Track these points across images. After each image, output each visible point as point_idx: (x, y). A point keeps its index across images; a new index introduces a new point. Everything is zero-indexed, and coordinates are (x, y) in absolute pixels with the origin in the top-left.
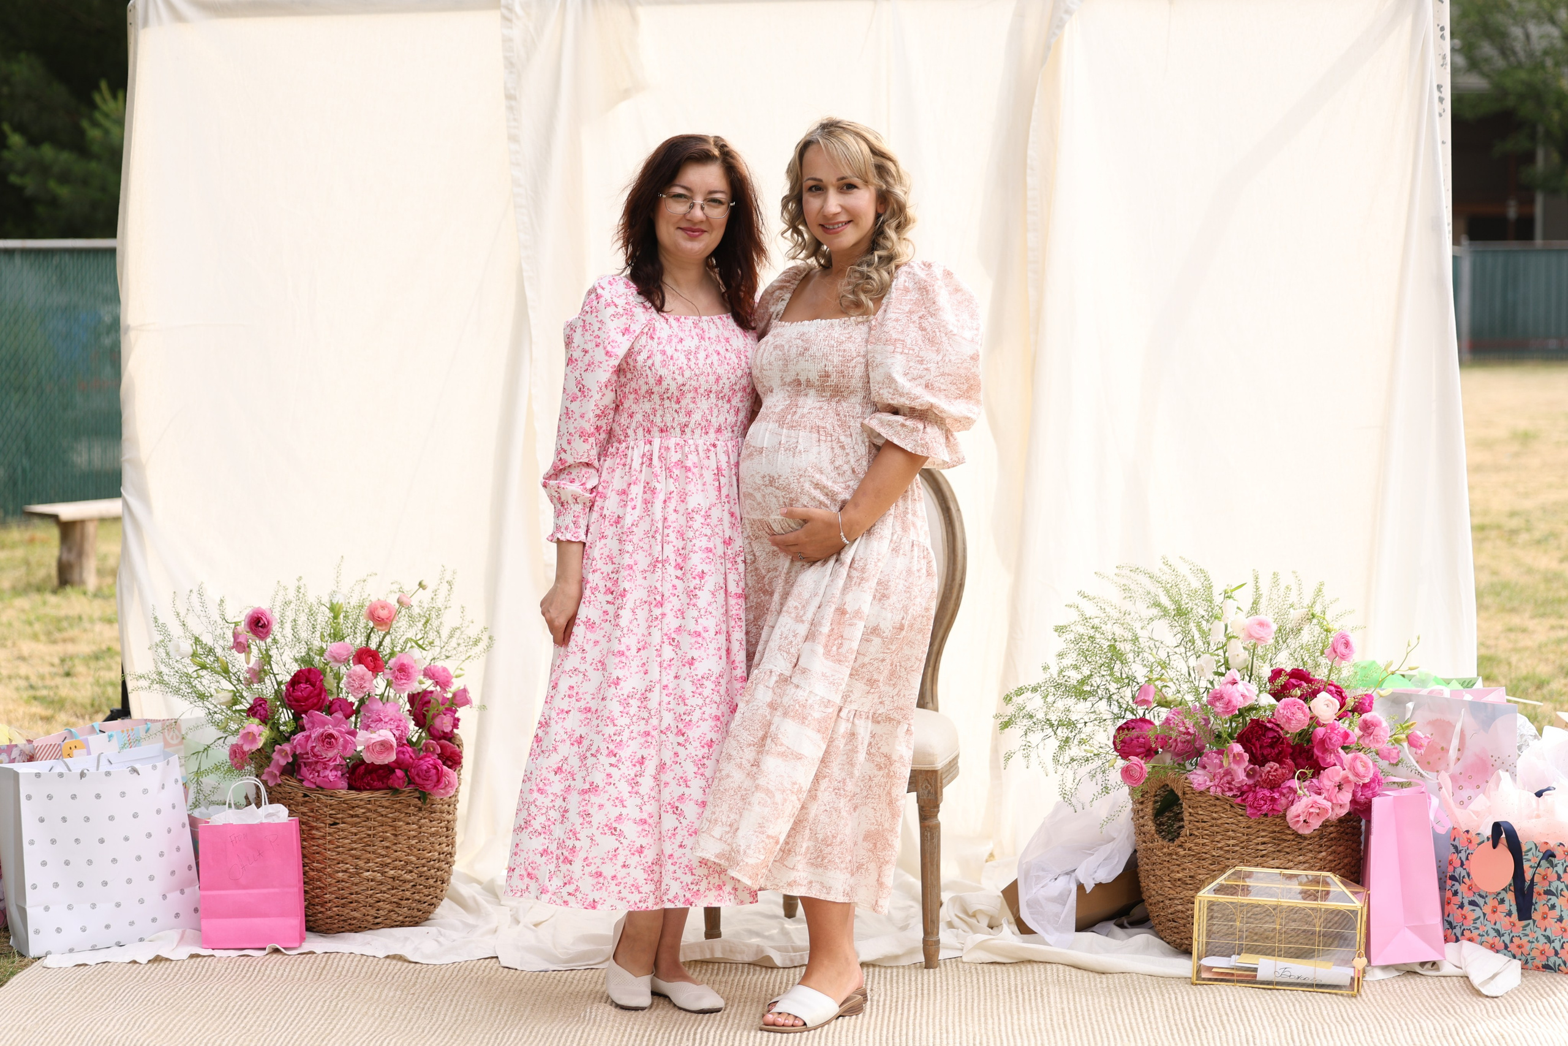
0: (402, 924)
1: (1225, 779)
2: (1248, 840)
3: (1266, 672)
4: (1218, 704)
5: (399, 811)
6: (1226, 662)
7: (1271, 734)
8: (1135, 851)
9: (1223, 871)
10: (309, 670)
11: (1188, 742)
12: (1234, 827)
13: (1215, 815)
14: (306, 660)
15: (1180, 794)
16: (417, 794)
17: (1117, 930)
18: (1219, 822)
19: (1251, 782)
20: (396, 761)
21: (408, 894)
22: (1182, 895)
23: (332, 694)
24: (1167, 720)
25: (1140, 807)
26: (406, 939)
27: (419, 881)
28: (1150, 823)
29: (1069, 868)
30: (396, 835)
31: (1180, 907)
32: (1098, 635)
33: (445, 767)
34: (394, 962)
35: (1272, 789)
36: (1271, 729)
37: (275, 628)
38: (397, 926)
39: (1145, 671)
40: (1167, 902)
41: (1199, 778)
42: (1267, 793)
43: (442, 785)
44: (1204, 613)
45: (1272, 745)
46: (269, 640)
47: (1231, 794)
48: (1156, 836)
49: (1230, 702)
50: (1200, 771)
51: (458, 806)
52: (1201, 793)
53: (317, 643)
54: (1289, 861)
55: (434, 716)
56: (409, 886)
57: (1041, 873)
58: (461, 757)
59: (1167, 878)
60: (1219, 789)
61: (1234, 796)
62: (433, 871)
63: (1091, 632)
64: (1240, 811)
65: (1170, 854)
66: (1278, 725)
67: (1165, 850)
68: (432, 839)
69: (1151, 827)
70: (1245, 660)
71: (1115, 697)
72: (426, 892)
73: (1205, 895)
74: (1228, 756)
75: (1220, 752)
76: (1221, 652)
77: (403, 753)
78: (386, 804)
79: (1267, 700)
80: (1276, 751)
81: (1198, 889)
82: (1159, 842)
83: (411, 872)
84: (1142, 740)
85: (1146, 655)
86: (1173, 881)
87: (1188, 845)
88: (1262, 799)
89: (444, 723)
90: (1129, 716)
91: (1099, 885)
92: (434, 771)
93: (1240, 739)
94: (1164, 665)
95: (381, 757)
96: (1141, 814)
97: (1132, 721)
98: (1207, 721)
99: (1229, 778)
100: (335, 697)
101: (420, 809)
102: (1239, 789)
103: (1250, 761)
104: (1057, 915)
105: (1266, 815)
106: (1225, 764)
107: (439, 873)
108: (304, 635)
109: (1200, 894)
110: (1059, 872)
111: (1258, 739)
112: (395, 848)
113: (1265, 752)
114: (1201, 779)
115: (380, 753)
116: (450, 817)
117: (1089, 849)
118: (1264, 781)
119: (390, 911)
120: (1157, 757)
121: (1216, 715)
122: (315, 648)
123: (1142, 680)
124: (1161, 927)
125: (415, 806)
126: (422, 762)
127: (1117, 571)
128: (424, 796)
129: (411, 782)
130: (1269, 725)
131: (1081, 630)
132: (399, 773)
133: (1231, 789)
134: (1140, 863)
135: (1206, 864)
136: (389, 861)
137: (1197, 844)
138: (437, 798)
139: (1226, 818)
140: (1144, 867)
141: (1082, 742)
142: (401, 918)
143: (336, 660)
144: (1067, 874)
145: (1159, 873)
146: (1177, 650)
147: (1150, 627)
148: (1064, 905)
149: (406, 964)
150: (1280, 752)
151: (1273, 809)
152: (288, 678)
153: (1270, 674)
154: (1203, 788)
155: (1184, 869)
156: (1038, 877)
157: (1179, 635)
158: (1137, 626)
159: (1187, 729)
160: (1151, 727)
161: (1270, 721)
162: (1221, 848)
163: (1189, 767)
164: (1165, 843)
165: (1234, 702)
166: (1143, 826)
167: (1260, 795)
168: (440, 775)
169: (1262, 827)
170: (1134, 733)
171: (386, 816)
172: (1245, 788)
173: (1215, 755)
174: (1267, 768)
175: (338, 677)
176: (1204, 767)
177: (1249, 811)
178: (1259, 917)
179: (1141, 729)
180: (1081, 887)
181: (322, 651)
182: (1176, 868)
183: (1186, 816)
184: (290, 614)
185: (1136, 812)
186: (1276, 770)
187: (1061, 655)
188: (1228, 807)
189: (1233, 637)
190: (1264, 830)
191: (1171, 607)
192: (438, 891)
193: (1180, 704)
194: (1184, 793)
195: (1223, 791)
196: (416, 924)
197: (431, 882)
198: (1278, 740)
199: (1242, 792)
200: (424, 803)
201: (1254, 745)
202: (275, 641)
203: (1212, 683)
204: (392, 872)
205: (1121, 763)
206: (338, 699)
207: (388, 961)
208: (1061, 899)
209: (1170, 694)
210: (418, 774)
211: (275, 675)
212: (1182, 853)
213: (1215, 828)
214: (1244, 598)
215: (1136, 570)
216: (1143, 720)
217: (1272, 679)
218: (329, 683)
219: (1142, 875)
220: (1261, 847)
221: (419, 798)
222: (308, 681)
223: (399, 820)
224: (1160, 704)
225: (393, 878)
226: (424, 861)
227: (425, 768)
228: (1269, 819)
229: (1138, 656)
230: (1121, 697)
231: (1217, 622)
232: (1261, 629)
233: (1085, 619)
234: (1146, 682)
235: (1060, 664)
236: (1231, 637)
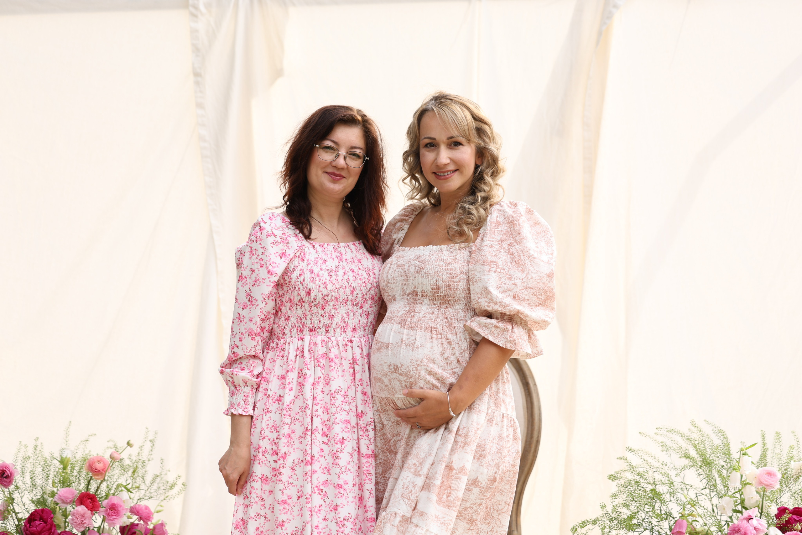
3: (773, 510)
6: (742, 502)
10: (43, 510)
14: (41, 501)
23: (60, 527)
32: (642, 480)
37: (17, 478)
39: (679, 508)
44: (723, 464)
46: (12, 487)
49: (745, 534)
53: (50, 488)
63: (637, 478)
70: (757, 501)
71: (656, 528)
76: (738, 495)
79: (776, 531)
85: (679, 495)
94: (693, 504)
100: (62, 530)
108: (39, 482)
122: (48, 492)
123: (677, 516)
127: (657, 431)
131: (629, 476)
143: (64, 502)
146: (703, 492)
147: (682, 475)
152: (27, 515)
153: (776, 512)
157: (705, 480)
158: (672, 474)
165: (749, 534)
175: (65, 515)
181: (53, 494)
184: (29, 466)
187: (614, 496)
189: (748, 484)
191: (699, 459)
193: (707, 533)
202: (17, 487)
203: (731, 518)
206: (65, 532)
209: (698, 527)
211: (16, 514)
214: (755, 454)
215: (671, 431)
217: (778, 516)
218: (58, 519)
222: (41, 518)
229: (673, 497)
230: (661, 528)
231: (734, 472)
232: (769, 478)
233: (632, 468)
234: (680, 517)
235: (613, 503)
236: (746, 484)
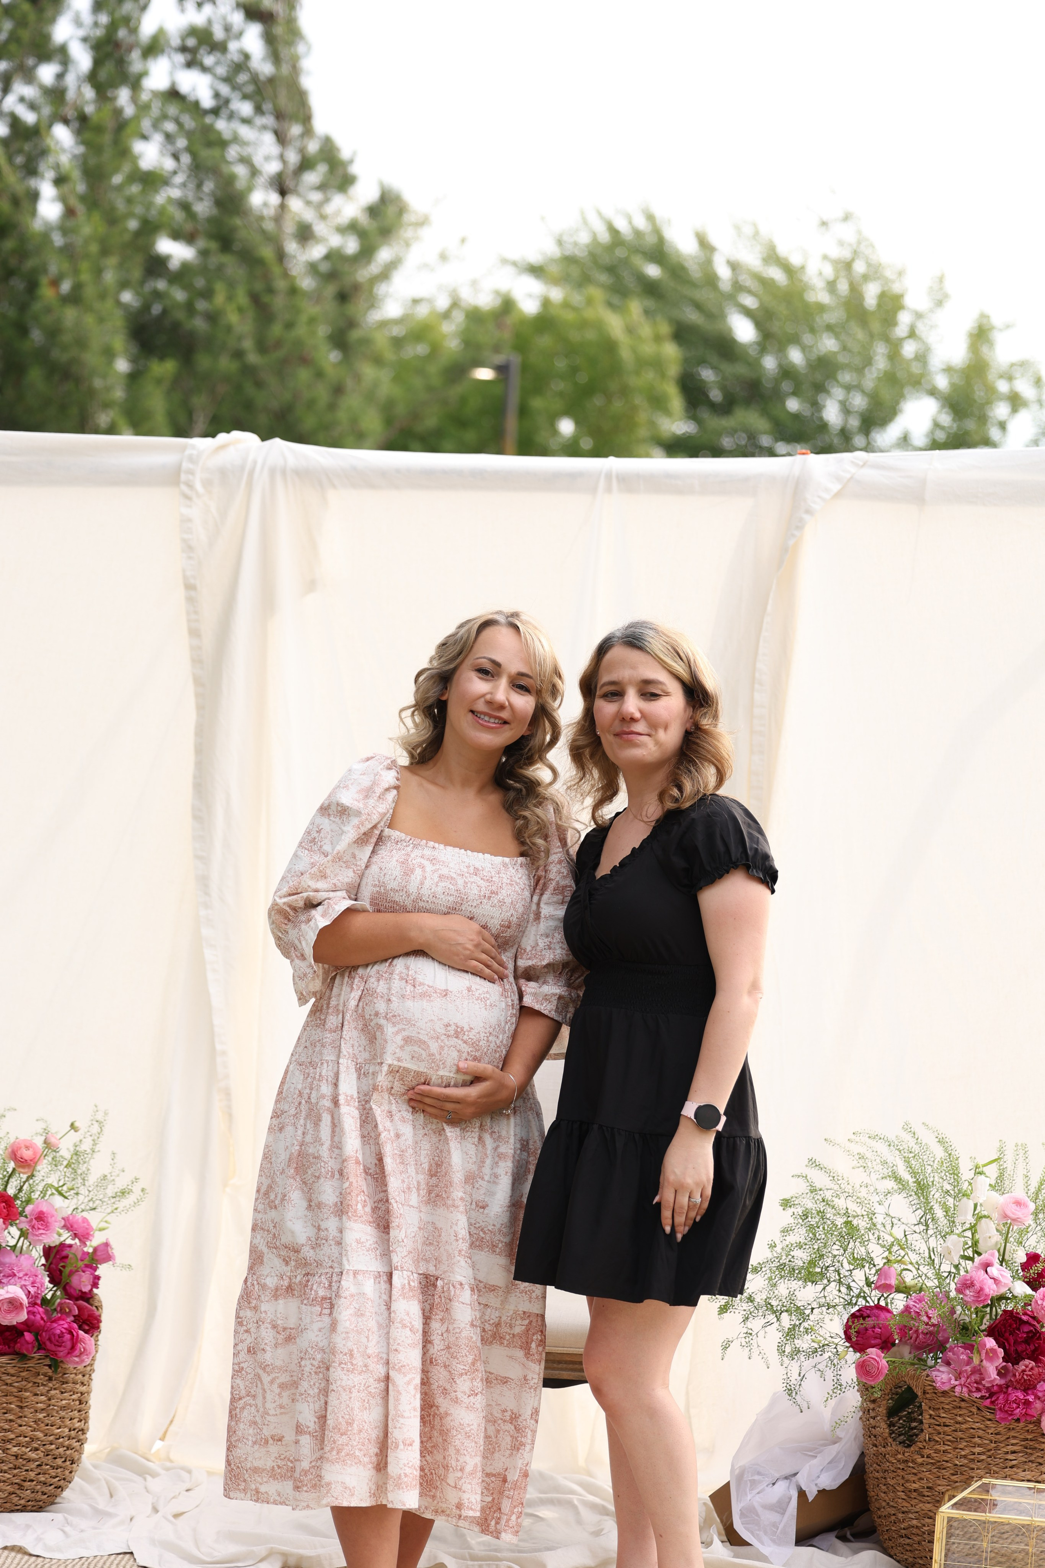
0: (23, 1509)
1: (973, 1378)
2: (996, 1448)
3: (1021, 1257)
4: (967, 1292)
5: (26, 1380)
6: (975, 1244)
7: (1026, 1329)
8: (862, 1455)
9: (967, 1483)
11: (931, 1333)
12: (981, 1433)
13: (959, 1419)
15: (919, 1394)
16: (48, 1362)
17: (839, 1544)
18: (964, 1426)
19: (1002, 1382)
20: (25, 1323)
21: (32, 1475)
22: (917, 1509)
24: (907, 1309)
25: (872, 1406)
26: (28, 1527)
27: (45, 1460)
28: (883, 1425)
29: (788, 1471)
30: (21, 1407)
31: (915, 1522)
32: (829, 1210)
33: (81, 1332)
34: (13, 1554)
35: (1026, 1391)
36: (1027, 1323)
38: (18, 1511)
39: (882, 1250)
40: (900, 1516)
41: (943, 1377)
42: (1020, 1395)
43: (77, 1352)
44: (949, 1187)
45: (1027, 1341)
47: (978, 1395)
48: (890, 1440)
49: (982, 1289)
50: (944, 1369)
51: (93, 1376)
52: (944, 1393)
54: (1042, 1473)
55: (71, 1273)
56: (33, 1465)
57: (756, 1477)
58: (99, 1321)
59: (901, 1489)
60: (965, 1389)
61: (982, 1397)
62: (61, 1450)
63: (821, 1206)
64: (989, 1416)
65: (906, 1461)
66: (1034, 1318)
67: (899, 1456)
68: (63, 1413)
69: (883, 1428)
70: (997, 1243)
72: (53, 1472)
73: (946, 1510)
74: (979, 1352)
75: (970, 1347)
76: (969, 1234)
77: (33, 1313)
78: (12, 1371)
79: (1022, 1289)
80: (1032, 1347)
81: (938, 1503)
82: (893, 1447)
83: (37, 1449)
84: (878, 1330)
86: (908, 1492)
87: (926, 1452)
88: (1014, 1402)
89: (82, 1282)
90: (862, 1302)
91: (822, 1492)
92: (68, 1336)
93: (991, 1332)
94: (902, 1245)
95: (9, 1317)
96: (872, 1414)
97: (866, 1307)
98: (953, 1311)
99: (977, 1377)
101: (50, 1379)
102: (988, 1389)
103: (1005, 1359)
104: (775, 1525)
105: (1018, 1420)
106: (976, 1361)
107: (68, 1452)
109: (941, 1509)
110: (777, 1475)
111: (1011, 1333)
112: (19, 1421)
113: (1020, 1349)
114: (945, 1377)
115: (9, 1312)
116: (84, 1389)
117: (810, 1450)
118: (1018, 1382)
119: (11, 1494)
120: (894, 1349)
121: (965, 1304)
123: (880, 1262)
124: (891, 1544)
125: (45, 1375)
126: (55, 1325)
127: (853, 1137)
128: (55, 1365)
129: (41, 1347)
130: (1025, 1318)
131: (809, 1202)
132: (28, 1336)
133: (978, 1390)
134: (869, 1469)
135: (947, 1474)
136: (12, 1436)
137: (937, 1451)
138: (71, 1366)
139: (974, 1422)
140: (873, 1472)
141: (807, 1331)
142: (22, 1502)
144: (786, 1478)
145: (892, 1482)
146: (917, 1228)
147: (887, 1202)
148: (783, 1514)
149: (26, 1557)
150: (1036, 1349)
151: (1026, 1414)
153: (1025, 1260)
154: (946, 1388)
155: (921, 1479)
156: (754, 1483)
157: (919, 1212)
158: (873, 1200)
159: (929, 1318)
160: (888, 1315)
161: (1025, 1314)
162: (965, 1457)
163: (930, 1362)
164: (900, 1448)
165: (987, 1291)
166: (874, 1427)
167: (1013, 1397)
168: (75, 1341)
169: (1012, 1433)
170: (870, 1322)
171: (11, 1385)
172: (995, 1388)
173: (961, 1350)
174: (1021, 1366)
176: (948, 1363)
177: (999, 1415)
178: (1005, 1536)
179: (878, 1317)
180: (802, 1494)
182: (911, 1478)
183: (926, 1419)
185: (866, 1411)
186: (1032, 1369)
187: (786, 1231)
188: (974, 1410)
189: (985, 1217)
190: (1014, 1437)
191: (911, 1179)
192: (67, 1472)
193: (921, 1290)
194: (924, 1393)
195: (970, 1391)
196: (40, 1509)
197: (59, 1462)
198: (1035, 1335)
199: (992, 1393)
200: (55, 1371)
201: (1007, 1340)
203: (957, 1267)
204: (15, 1449)
205: (853, 1357)
207: (6, 1552)
208: (780, 1507)
209: (909, 1278)
210: (50, 1339)
212: (920, 1460)
213: (960, 1434)
215: (874, 1137)
216: (878, 1307)
217: (1025, 1266)
219: (871, 1484)
220: (1010, 1457)
221: (50, 1366)
223: (26, 1391)
224: (898, 1291)
225: (16, 1456)
226: (52, 1438)
227: (58, 1332)
228: (1021, 1424)
229: (873, 1234)
230: (854, 1281)
231: (965, 1198)
232: (1018, 1208)
233: (813, 1190)
234: (885, 1264)
235: (784, 1242)
236: (981, 1217)
